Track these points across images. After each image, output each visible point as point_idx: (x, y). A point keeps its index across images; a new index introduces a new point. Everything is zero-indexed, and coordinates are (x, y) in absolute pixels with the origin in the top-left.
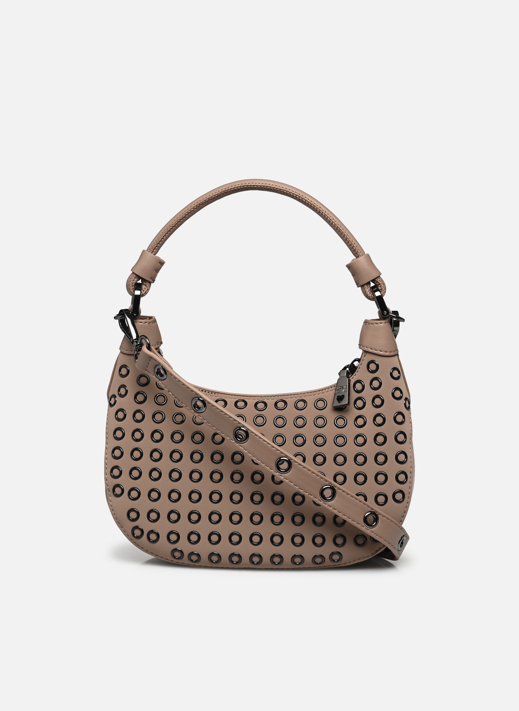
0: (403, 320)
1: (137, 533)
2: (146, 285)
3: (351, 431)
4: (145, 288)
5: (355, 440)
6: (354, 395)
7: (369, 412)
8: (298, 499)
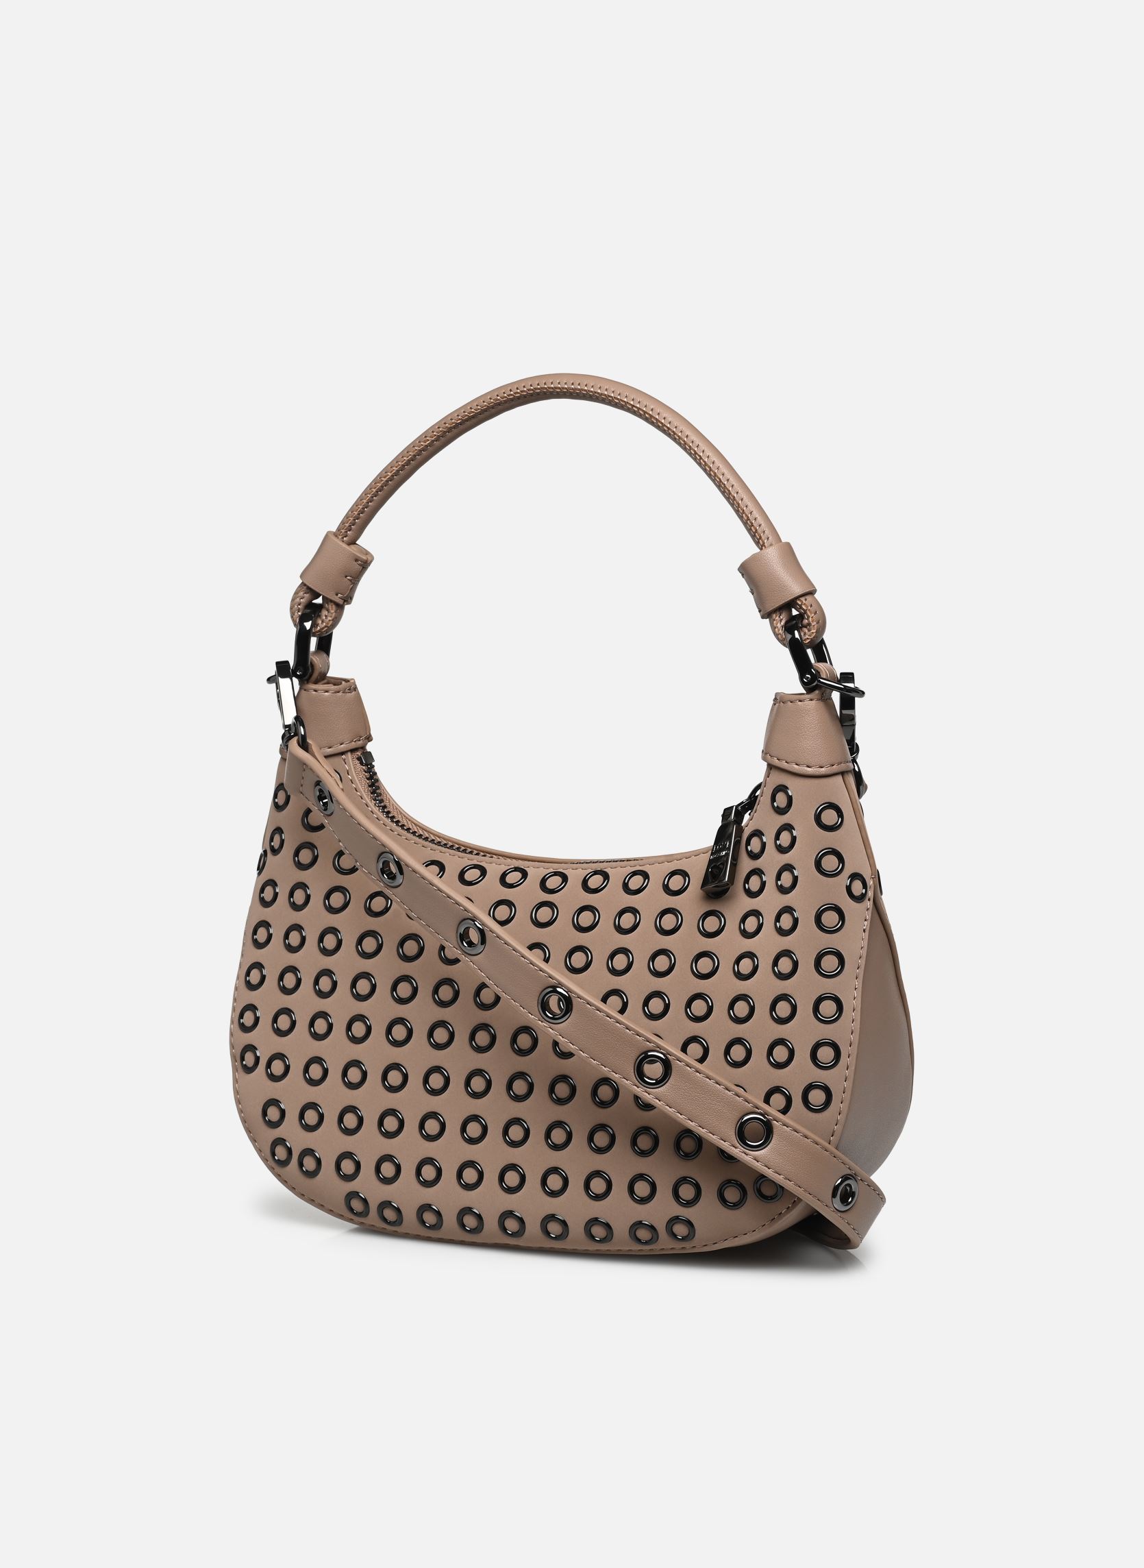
0: (862, 694)
1: (281, 1153)
2: (328, 610)
3: (729, 945)
4: (326, 616)
5: (736, 966)
6: (746, 864)
7: (770, 902)
8: (605, 1092)
